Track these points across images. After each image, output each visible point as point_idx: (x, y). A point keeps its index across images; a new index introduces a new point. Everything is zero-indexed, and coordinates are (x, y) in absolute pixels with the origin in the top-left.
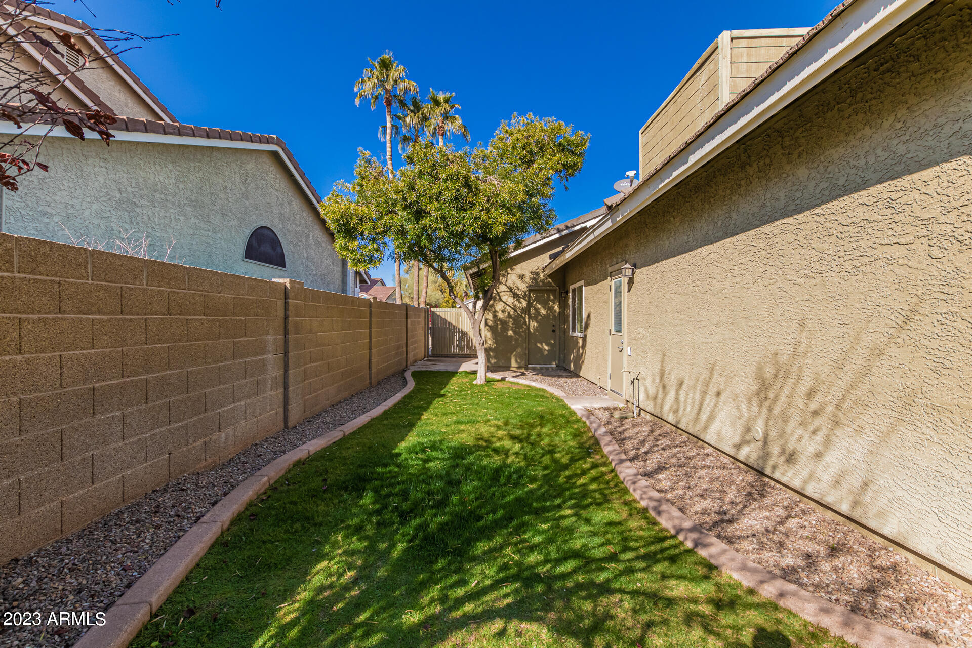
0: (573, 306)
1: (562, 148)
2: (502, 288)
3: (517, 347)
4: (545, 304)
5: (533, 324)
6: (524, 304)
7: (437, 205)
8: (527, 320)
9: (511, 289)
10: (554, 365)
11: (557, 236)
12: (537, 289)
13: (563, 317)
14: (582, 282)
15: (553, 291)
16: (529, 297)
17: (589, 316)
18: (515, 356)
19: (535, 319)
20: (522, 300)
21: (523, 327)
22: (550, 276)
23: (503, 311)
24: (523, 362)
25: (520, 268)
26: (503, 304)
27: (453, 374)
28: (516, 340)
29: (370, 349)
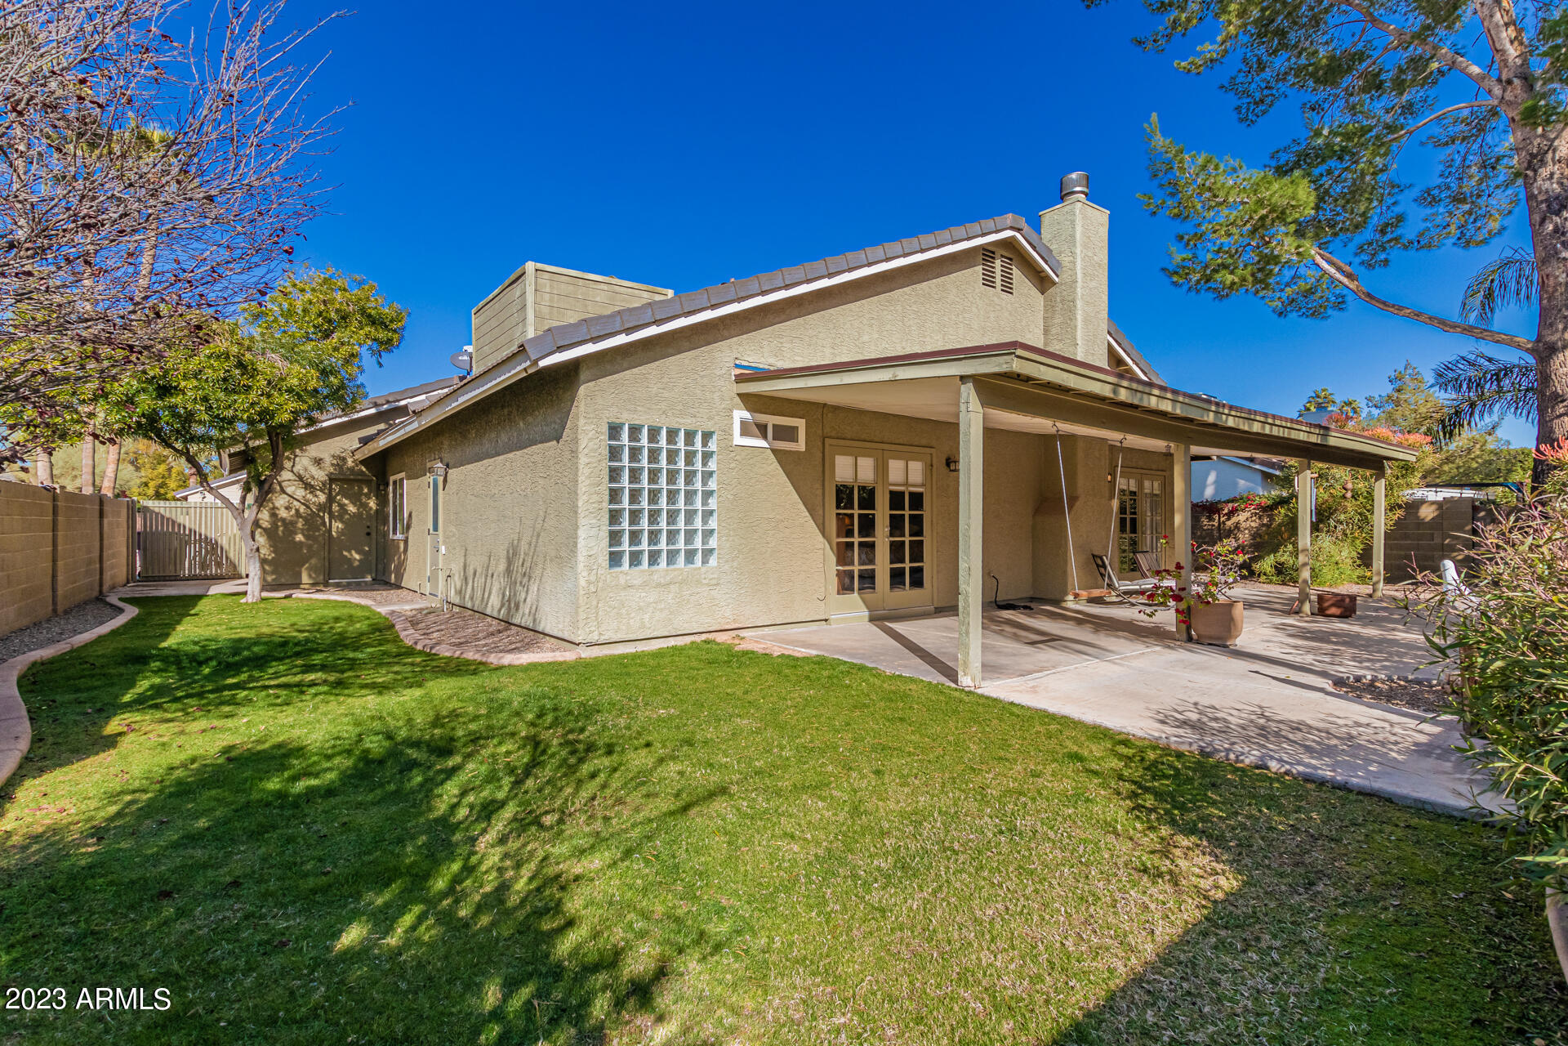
0: (394, 503)
1: (374, 321)
2: (286, 475)
3: (311, 558)
4: (356, 499)
5: (337, 526)
6: (322, 498)
7: (195, 383)
8: (327, 520)
9: (300, 478)
10: (369, 579)
11: (373, 411)
12: (342, 479)
13: (381, 516)
14: (403, 475)
15: (368, 482)
16: (330, 489)
17: (410, 515)
18: (309, 569)
19: (340, 518)
20: (318, 493)
21: (319, 530)
22: (363, 462)
23: (288, 508)
24: (321, 577)
25: (314, 450)
26: (288, 498)
27: (199, 597)
28: (310, 547)
29: (54, 561)
